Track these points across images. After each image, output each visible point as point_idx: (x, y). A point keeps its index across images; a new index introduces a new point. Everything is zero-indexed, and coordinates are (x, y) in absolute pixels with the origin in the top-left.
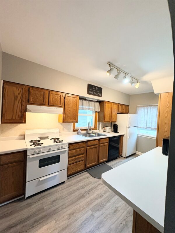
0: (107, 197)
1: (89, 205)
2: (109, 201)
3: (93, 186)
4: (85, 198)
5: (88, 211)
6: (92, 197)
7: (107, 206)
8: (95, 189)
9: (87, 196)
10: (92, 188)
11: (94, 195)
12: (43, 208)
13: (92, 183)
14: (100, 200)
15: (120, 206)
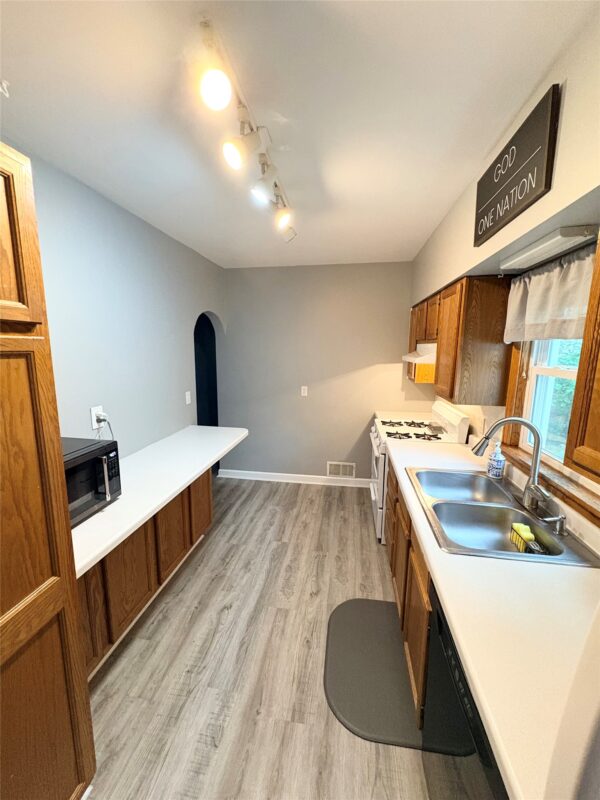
0: (278, 575)
1: (297, 546)
2: (269, 572)
3: (327, 578)
4: (312, 548)
5: (290, 540)
6: (304, 558)
7: (267, 562)
8: (315, 573)
9: (314, 554)
10: (322, 571)
11: (303, 564)
12: (343, 509)
13: (336, 580)
14: (287, 561)
15: (242, 578)
